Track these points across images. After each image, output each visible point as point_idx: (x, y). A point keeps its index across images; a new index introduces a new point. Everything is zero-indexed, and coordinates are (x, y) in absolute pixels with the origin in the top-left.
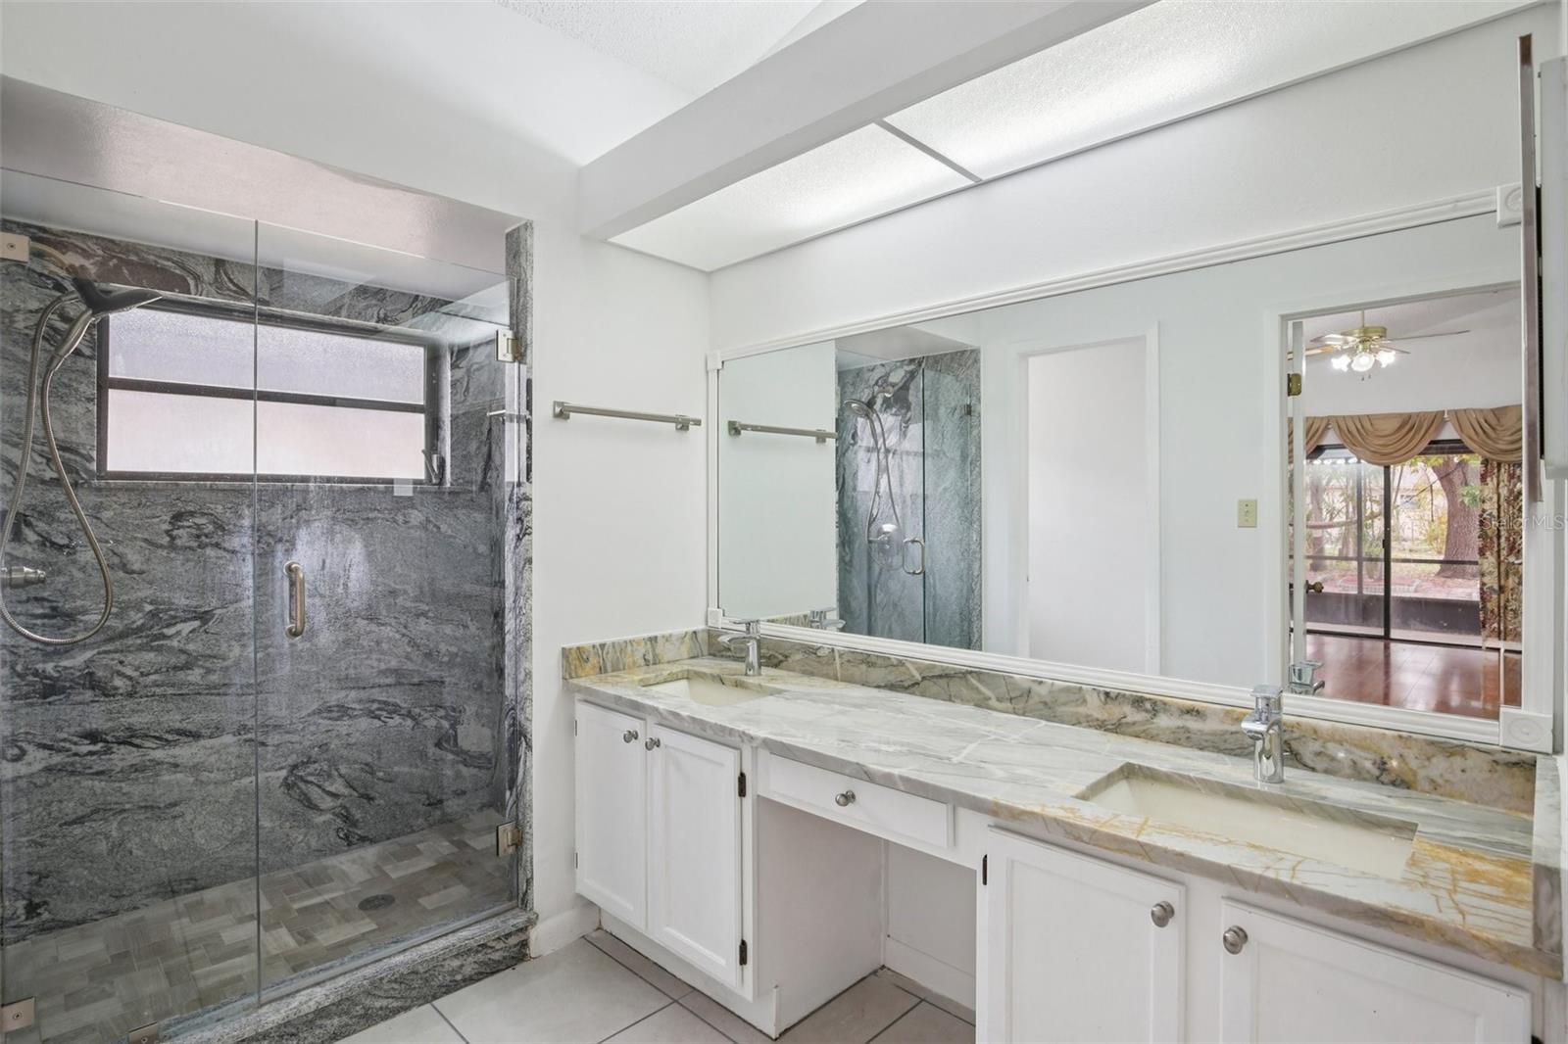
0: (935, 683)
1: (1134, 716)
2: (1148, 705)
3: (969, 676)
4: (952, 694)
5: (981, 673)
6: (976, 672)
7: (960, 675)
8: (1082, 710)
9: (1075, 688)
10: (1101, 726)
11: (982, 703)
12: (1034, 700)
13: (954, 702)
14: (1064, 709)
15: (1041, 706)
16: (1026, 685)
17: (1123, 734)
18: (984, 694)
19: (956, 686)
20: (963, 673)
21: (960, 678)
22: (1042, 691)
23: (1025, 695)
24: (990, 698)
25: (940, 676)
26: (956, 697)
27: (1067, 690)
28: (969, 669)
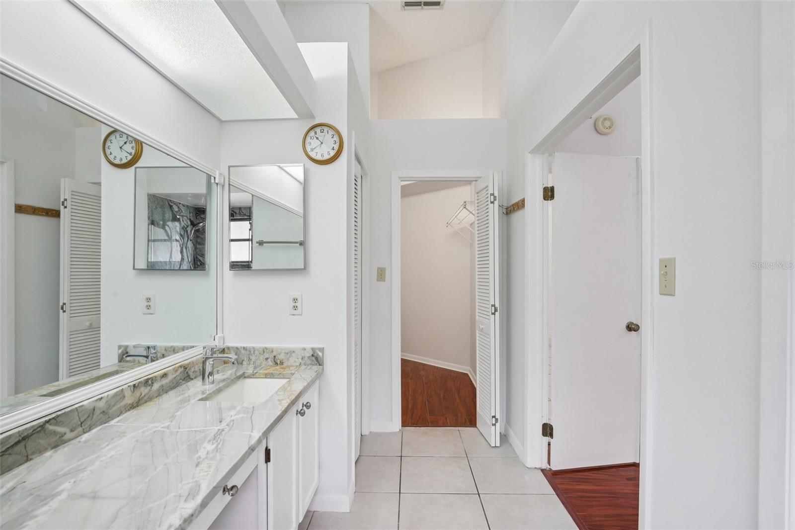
0: (10, 454)
1: (144, 390)
2: (150, 382)
3: (48, 425)
4: (30, 452)
5: (58, 416)
6: (53, 418)
7: (39, 429)
8: (123, 403)
9: (119, 391)
10: (132, 407)
11: (58, 442)
12: (98, 412)
13: (31, 459)
14: (114, 408)
15: (101, 415)
16: (92, 407)
17: (140, 405)
18: (60, 433)
19: (31, 444)
20: (42, 426)
21: (38, 432)
22: (102, 404)
23: (91, 415)
24: (65, 434)
25: (17, 443)
26: (33, 453)
27: (116, 395)
28: (47, 418)
